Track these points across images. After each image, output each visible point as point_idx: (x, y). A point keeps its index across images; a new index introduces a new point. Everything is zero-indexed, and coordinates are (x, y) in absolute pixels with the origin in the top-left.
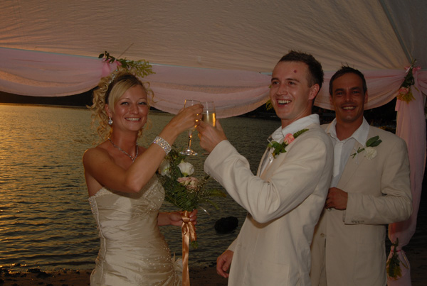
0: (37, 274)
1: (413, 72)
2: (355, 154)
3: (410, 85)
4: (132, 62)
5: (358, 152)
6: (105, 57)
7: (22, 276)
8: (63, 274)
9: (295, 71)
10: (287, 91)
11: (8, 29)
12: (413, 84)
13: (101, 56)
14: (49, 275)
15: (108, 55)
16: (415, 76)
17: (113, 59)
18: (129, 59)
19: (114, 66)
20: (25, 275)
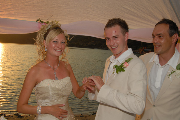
0: (18, 116)
2: (170, 75)
5: (172, 73)
7: (11, 117)
8: (29, 116)
9: (115, 32)
10: (115, 42)
13: (38, 20)
14: (23, 117)
15: (40, 21)
17: (43, 22)
20: (13, 116)
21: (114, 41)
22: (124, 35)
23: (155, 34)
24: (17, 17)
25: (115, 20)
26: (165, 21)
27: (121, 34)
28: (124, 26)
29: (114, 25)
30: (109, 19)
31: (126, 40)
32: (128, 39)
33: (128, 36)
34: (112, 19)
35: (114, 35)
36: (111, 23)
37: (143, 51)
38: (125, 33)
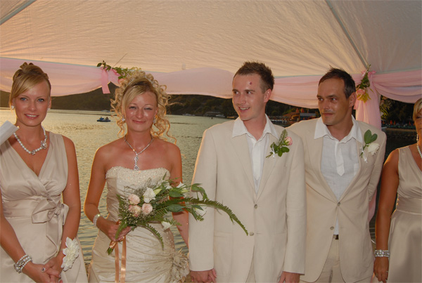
1: (368, 76)
3: (366, 86)
4: (126, 70)
6: (102, 66)
9: (251, 84)
10: (246, 100)
11: (19, 42)
12: (369, 86)
13: (99, 65)
15: (105, 64)
16: (370, 79)
17: (109, 68)
18: (123, 67)
19: (111, 73)
21: (247, 98)
22: (264, 92)
23: (323, 96)
24: (59, 58)
25: (255, 64)
26: (336, 74)
27: (258, 90)
28: (267, 78)
29: (252, 72)
30: (246, 61)
31: (266, 101)
32: (269, 101)
33: (270, 96)
34: (251, 62)
35: (247, 88)
36: (247, 69)
37: (297, 117)
38: (266, 89)
